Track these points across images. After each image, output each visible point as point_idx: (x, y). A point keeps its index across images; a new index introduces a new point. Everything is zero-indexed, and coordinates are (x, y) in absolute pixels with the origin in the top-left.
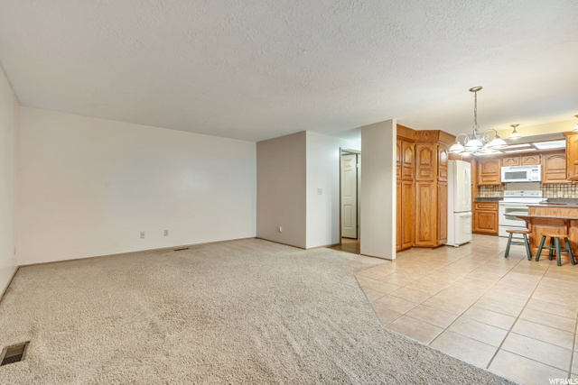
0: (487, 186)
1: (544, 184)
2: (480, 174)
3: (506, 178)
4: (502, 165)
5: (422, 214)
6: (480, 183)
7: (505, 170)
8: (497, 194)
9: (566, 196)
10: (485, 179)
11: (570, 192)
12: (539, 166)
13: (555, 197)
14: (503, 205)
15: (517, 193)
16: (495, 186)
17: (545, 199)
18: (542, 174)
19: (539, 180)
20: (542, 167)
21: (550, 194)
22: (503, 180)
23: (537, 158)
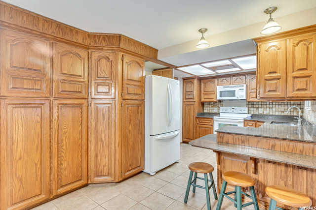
0: (209, 103)
1: (249, 102)
2: (202, 92)
3: (221, 96)
4: (218, 85)
5: (100, 143)
6: (203, 100)
7: (220, 89)
8: (215, 110)
9: (265, 113)
10: (206, 97)
11: (268, 109)
12: (245, 85)
13: (257, 113)
14: (217, 120)
15: (229, 109)
16: (215, 103)
17: (250, 115)
18: (247, 93)
19: (245, 98)
20: (247, 86)
21: (254, 111)
22: (219, 98)
23: (243, 78)
